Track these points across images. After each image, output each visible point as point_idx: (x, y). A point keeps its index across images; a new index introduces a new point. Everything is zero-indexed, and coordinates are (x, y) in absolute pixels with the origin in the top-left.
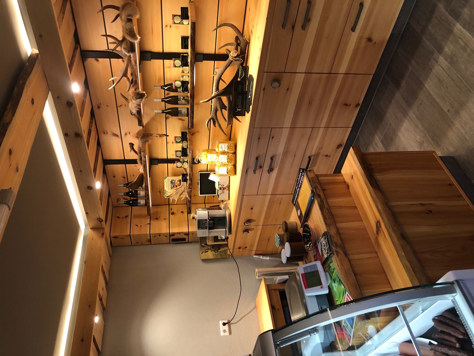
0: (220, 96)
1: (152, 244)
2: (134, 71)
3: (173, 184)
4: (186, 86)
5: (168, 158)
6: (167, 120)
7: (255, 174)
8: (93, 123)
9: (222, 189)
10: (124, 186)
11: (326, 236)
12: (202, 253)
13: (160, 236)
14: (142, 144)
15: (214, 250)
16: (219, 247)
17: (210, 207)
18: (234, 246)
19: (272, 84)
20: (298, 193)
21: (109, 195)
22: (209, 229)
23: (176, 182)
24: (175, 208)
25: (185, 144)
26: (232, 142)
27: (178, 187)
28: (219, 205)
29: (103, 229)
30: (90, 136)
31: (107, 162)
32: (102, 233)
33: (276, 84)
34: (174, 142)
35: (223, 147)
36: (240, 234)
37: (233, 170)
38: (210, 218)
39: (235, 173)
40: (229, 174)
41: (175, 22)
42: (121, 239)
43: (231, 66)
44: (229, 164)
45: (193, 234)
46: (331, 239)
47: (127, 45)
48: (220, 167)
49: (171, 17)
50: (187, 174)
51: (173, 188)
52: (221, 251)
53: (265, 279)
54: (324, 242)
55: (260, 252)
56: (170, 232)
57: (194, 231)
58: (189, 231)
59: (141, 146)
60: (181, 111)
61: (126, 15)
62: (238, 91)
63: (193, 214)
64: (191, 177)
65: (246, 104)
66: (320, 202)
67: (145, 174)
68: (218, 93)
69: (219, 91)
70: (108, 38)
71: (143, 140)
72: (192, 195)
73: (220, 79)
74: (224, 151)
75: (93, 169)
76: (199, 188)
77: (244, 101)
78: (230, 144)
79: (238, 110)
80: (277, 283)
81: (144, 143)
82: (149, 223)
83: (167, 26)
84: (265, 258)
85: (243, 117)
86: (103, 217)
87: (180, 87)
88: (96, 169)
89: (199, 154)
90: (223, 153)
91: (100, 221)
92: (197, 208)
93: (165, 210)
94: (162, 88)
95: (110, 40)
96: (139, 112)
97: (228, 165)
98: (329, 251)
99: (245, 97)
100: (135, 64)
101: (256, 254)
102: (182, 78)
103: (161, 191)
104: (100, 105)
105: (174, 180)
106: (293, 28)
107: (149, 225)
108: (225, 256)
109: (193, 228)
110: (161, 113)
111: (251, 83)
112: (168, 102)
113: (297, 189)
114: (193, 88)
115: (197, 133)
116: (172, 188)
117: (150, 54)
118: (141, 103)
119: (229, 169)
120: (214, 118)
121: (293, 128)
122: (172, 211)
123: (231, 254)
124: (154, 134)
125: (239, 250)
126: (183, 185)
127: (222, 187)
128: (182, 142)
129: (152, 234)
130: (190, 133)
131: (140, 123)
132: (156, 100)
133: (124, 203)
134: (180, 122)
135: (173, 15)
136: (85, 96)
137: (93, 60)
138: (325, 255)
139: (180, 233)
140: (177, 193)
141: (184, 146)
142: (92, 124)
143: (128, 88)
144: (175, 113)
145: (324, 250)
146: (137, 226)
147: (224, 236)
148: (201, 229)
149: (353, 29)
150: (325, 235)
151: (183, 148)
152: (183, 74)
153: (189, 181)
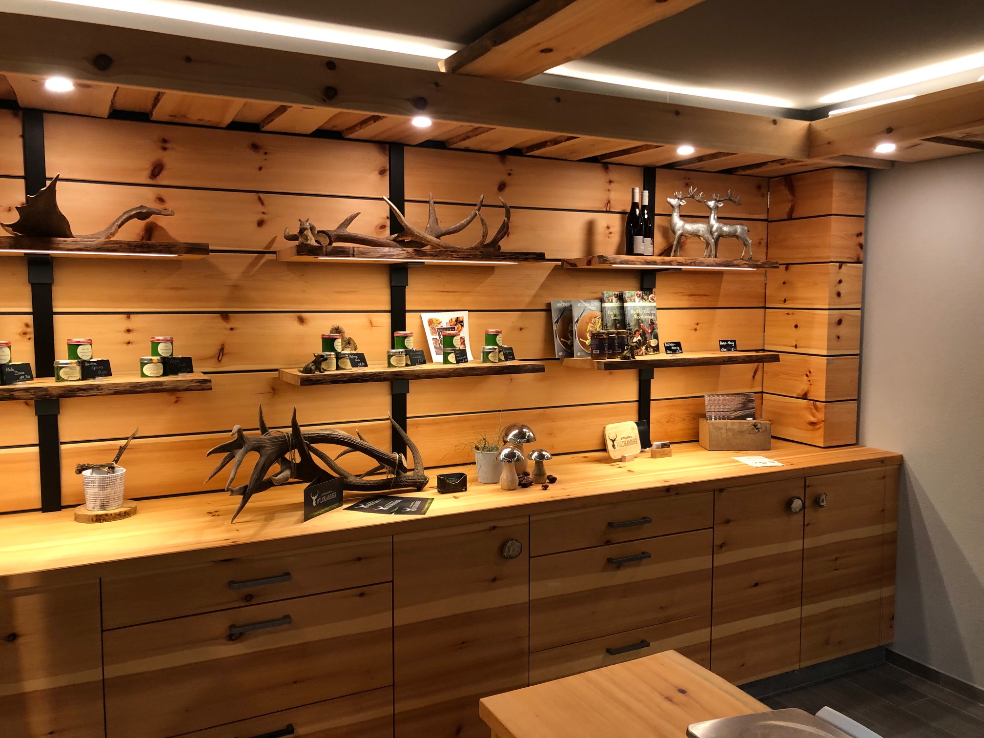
79: (314, 498)
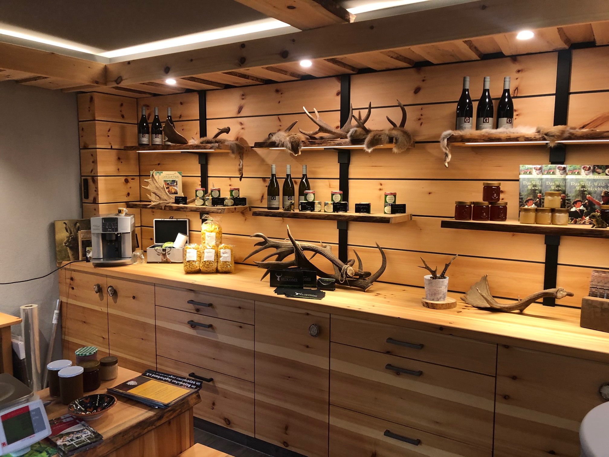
0: (296, 252)
1: (81, 150)
2: (328, 142)
3: (171, 183)
4: (308, 208)
5: (209, 178)
6: (262, 179)
7: (188, 303)
8: (257, 82)
9: (164, 253)
10: (168, 117)
11: (94, 440)
12: (65, 223)
13: (93, 162)
14: (230, 145)
15: (70, 240)
16: (75, 249)
17: (136, 234)
18: (74, 271)
19: (315, 325)
20: (164, 379)
21: (155, 95)
22: (102, 233)
23: (173, 187)
24: (134, 184)
25: (229, 202)
26: (233, 268)
27: (167, 190)
28: (138, 247)
29: (105, 84)
30: (239, 76)
31: (203, 96)
32: (98, 81)
33: (314, 330)
34: (233, 188)
35: (225, 255)
36: (95, 280)
37: (193, 270)
38: (119, 235)
39: (188, 273)
40: (188, 264)
41: (388, 196)
42: (89, 108)
43: (333, 266)
44: (202, 264)
45: (95, 209)
46: (90, 449)
47: (360, 134)
48: (196, 251)
49: (393, 192)
50: (186, 203)
51: (165, 184)
52: (67, 251)
53: (19, 322)
54: (84, 436)
55: (64, 309)
56: (99, 177)
57: (99, 213)
58: (99, 205)
59: (226, 143)
60: (275, 200)
61: (397, 135)
62: (303, 277)
63: (126, 211)
64: (181, 210)
65: (286, 287)
66: (152, 419)
67: (187, 146)
68: (300, 249)
69: (302, 250)
70: (367, 110)
71: (235, 147)
72: (154, 210)
73: (316, 251)
74: (221, 257)
75: (195, 77)
76: (165, 220)
77: (290, 286)
78: (230, 265)
79: (279, 277)
80: (12, 342)
81: (231, 148)
82: (113, 148)
83: (381, 184)
84: (55, 316)
85: (269, 284)
86: (123, 84)
87: (307, 200)
88: (194, 81)
89: (215, 221)
90: (217, 255)
91: (117, 79)
92: (134, 217)
93: (131, 169)
94: (304, 175)
95: (364, 113)
96: (273, 144)
97: (200, 262)
98: (68, 448)
99: (296, 286)
100: (337, 143)
101: (62, 304)
102: (318, 203)
103: (159, 166)
104: (280, 93)
105: (177, 184)
106: (388, 353)
107: (110, 148)
108: (59, 258)
109: (104, 211)
110: (272, 172)
111: (314, 296)
112: (286, 183)
113: (170, 378)
114: (306, 217)
115: (244, 219)
116: (165, 181)
117: (347, 163)
118: (286, 148)
119: (194, 263)
120: (267, 244)
121: (254, 354)
122: (130, 180)
123: (62, 266)
124: (243, 162)
125: (68, 279)
126: (170, 198)
127: (167, 252)
128: (232, 199)
129: (96, 151)
130: (244, 210)
131: (259, 145)
132: (288, 166)
133: (144, 115)
134: (259, 197)
135: (396, 193)
136: (293, 74)
137: (339, 89)
138: (61, 441)
139: (97, 190)
140: (157, 188)
141: (226, 200)
142: (255, 81)
143: (304, 132)
144: (272, 192)
145: (70, 438)
146: (109, 131)
147: (91, 256)
148: (103, 223)
149: (388, 433)
150: (96, 437)
151: (224, 199)
152: (323, 204)
153: (177, 207)
